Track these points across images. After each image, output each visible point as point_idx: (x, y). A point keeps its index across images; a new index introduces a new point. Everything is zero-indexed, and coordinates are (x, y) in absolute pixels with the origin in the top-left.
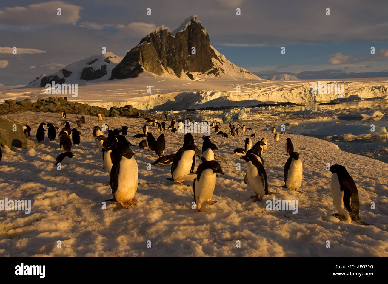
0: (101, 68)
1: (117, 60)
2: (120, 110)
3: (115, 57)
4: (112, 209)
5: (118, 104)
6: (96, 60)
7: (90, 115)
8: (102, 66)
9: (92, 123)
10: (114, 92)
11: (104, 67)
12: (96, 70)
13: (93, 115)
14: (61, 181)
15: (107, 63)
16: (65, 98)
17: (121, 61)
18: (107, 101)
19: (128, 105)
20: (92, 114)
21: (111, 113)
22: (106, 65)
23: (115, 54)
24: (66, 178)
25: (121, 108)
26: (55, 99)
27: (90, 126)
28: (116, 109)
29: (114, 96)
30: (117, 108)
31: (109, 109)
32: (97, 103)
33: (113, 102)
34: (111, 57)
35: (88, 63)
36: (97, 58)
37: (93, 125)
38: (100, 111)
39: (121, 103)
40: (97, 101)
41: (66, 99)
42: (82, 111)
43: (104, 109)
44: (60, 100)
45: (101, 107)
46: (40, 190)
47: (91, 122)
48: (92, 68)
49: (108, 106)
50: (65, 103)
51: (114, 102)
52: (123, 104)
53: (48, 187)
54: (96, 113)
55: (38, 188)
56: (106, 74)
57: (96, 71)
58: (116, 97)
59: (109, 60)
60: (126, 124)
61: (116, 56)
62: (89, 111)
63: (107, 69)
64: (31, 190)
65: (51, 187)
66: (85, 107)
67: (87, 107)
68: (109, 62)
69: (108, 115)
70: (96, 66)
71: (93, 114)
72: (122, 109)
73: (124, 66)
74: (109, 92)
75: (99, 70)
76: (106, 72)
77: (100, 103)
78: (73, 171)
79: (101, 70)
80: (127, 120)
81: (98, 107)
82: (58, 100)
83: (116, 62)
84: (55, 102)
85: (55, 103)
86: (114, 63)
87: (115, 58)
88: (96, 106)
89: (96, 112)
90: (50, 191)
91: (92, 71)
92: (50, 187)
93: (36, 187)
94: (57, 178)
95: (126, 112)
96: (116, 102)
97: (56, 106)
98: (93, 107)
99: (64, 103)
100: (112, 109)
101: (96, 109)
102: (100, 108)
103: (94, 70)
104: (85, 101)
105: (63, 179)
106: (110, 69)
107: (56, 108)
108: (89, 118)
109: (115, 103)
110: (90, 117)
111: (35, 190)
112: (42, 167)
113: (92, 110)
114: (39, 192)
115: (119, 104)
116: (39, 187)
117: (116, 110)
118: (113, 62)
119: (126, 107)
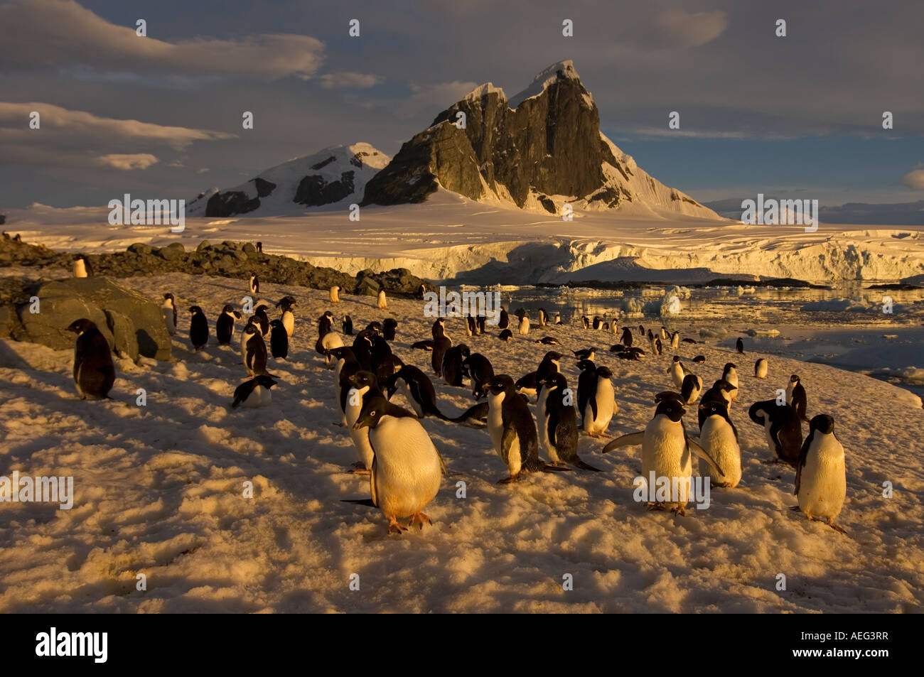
0: (342, 179)
1: (377, 161)
2: (380, 279)
3: (375, 154)
4: (360, 538)
5: (375, 263)
6: (332, 159)
7: (311, 287)
8: (343, 174)
9: (315, 307)
10: (368, 234)
11: (349, 175)
12: (329, 182)
13: (318, 288)
14: (242, 450)
15: (357, 168)
16: (259, 245)
17: (387, 163)
18: (352, 256)
19: (400, 269)
20: (316, 286)
21: (360, 285)
22: (352, 172)
23: (375, 146)
24: (254, 445)
25: (382, 273)
26: (235, 247)
27: (311, 314)
28: (372, 275)
29: (367, 243)
30: (374, 275)
31: (356, 276)
32: (327, 258)
33: (364, 258)
34: (365, 154)
35: (315, 166)
36: (333, 155)
37: (317, 311)
38: (335, 280)
39: (381, 260)
40: (329, 253)
41: (261, 248)
42: (295, 276)
43: (344, 275)
44: (247, 249)
45: (336, 269)
46: (195, 473)
47: (314, 303)
48: (321, 177)
49: (352, 266)
50: (258, 258)
51: (366, 259)
52: (387, 265)
53: (214, 468)
54: (325, 284)
55: (190, 466)
56: (352, 191)
57: (330, 184)
58: (371, 246)
59: (360, 161)
60: (392, 313)
61: (378, 152)
62: (309, 278)
63: (354, 181)
64: (176, 470)
65: (220, 467)
66: (300, 268)
67: (306, 268)
68: (360, 164)
69: (352, 288)
70: (332, 174)
71: (319, 285)
72: (385, 277)
73: (394, 176)
74: (355, 234)
75: (337, 182)
76: (353, 187)
77: (334, 258)
78: (272, 428)
79: (341, 182)
80: (395, 305)
81: (330, 269)
82: (244, 249)
83: (376, 165)
84: (236, 253)
85: (235, 257)
86: (371, 168)
87: (373, 156)
88: (324, 265)
89: (326, 281)
90: (218, 478)
91: (320, 183)
92: (218, 466)
93: (187, 463)
94: (235, 444)
95: (393, 283)
96: (371, 258)
97: (237, 264)
98: (318, 268)
99: (256, 258)
100: (361, 274)
101: (326, 274)
102: (335, 272)
103: (327, 182)
104: (302, 251)
105: (247, 445)
106: (361, 180)
107: (238, 268)
108: (310, 294)
109: (368, 259)
110: (312, 292)
111: (184, 472)
112: (201, 411)
113: (318, 275)
114: (194, 477)
115: (378, 263)
116: (194, 463)
117: (371, 278)
118: (371, 165)
119: (394, 271)
